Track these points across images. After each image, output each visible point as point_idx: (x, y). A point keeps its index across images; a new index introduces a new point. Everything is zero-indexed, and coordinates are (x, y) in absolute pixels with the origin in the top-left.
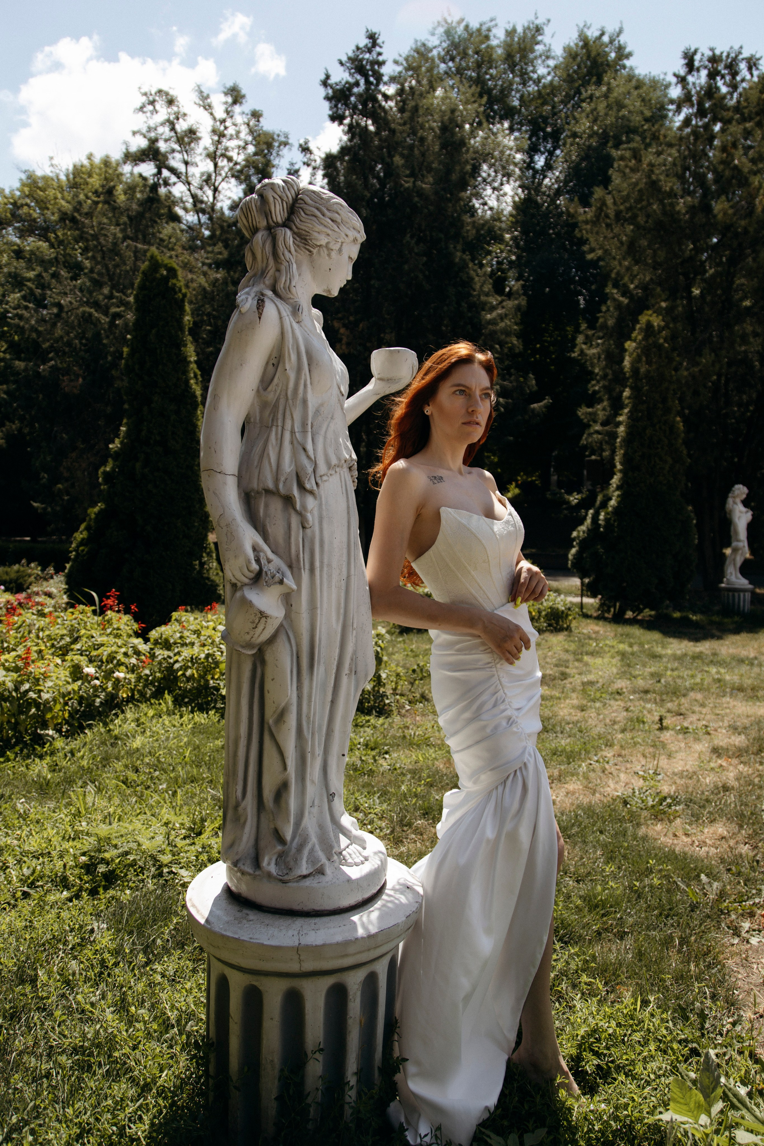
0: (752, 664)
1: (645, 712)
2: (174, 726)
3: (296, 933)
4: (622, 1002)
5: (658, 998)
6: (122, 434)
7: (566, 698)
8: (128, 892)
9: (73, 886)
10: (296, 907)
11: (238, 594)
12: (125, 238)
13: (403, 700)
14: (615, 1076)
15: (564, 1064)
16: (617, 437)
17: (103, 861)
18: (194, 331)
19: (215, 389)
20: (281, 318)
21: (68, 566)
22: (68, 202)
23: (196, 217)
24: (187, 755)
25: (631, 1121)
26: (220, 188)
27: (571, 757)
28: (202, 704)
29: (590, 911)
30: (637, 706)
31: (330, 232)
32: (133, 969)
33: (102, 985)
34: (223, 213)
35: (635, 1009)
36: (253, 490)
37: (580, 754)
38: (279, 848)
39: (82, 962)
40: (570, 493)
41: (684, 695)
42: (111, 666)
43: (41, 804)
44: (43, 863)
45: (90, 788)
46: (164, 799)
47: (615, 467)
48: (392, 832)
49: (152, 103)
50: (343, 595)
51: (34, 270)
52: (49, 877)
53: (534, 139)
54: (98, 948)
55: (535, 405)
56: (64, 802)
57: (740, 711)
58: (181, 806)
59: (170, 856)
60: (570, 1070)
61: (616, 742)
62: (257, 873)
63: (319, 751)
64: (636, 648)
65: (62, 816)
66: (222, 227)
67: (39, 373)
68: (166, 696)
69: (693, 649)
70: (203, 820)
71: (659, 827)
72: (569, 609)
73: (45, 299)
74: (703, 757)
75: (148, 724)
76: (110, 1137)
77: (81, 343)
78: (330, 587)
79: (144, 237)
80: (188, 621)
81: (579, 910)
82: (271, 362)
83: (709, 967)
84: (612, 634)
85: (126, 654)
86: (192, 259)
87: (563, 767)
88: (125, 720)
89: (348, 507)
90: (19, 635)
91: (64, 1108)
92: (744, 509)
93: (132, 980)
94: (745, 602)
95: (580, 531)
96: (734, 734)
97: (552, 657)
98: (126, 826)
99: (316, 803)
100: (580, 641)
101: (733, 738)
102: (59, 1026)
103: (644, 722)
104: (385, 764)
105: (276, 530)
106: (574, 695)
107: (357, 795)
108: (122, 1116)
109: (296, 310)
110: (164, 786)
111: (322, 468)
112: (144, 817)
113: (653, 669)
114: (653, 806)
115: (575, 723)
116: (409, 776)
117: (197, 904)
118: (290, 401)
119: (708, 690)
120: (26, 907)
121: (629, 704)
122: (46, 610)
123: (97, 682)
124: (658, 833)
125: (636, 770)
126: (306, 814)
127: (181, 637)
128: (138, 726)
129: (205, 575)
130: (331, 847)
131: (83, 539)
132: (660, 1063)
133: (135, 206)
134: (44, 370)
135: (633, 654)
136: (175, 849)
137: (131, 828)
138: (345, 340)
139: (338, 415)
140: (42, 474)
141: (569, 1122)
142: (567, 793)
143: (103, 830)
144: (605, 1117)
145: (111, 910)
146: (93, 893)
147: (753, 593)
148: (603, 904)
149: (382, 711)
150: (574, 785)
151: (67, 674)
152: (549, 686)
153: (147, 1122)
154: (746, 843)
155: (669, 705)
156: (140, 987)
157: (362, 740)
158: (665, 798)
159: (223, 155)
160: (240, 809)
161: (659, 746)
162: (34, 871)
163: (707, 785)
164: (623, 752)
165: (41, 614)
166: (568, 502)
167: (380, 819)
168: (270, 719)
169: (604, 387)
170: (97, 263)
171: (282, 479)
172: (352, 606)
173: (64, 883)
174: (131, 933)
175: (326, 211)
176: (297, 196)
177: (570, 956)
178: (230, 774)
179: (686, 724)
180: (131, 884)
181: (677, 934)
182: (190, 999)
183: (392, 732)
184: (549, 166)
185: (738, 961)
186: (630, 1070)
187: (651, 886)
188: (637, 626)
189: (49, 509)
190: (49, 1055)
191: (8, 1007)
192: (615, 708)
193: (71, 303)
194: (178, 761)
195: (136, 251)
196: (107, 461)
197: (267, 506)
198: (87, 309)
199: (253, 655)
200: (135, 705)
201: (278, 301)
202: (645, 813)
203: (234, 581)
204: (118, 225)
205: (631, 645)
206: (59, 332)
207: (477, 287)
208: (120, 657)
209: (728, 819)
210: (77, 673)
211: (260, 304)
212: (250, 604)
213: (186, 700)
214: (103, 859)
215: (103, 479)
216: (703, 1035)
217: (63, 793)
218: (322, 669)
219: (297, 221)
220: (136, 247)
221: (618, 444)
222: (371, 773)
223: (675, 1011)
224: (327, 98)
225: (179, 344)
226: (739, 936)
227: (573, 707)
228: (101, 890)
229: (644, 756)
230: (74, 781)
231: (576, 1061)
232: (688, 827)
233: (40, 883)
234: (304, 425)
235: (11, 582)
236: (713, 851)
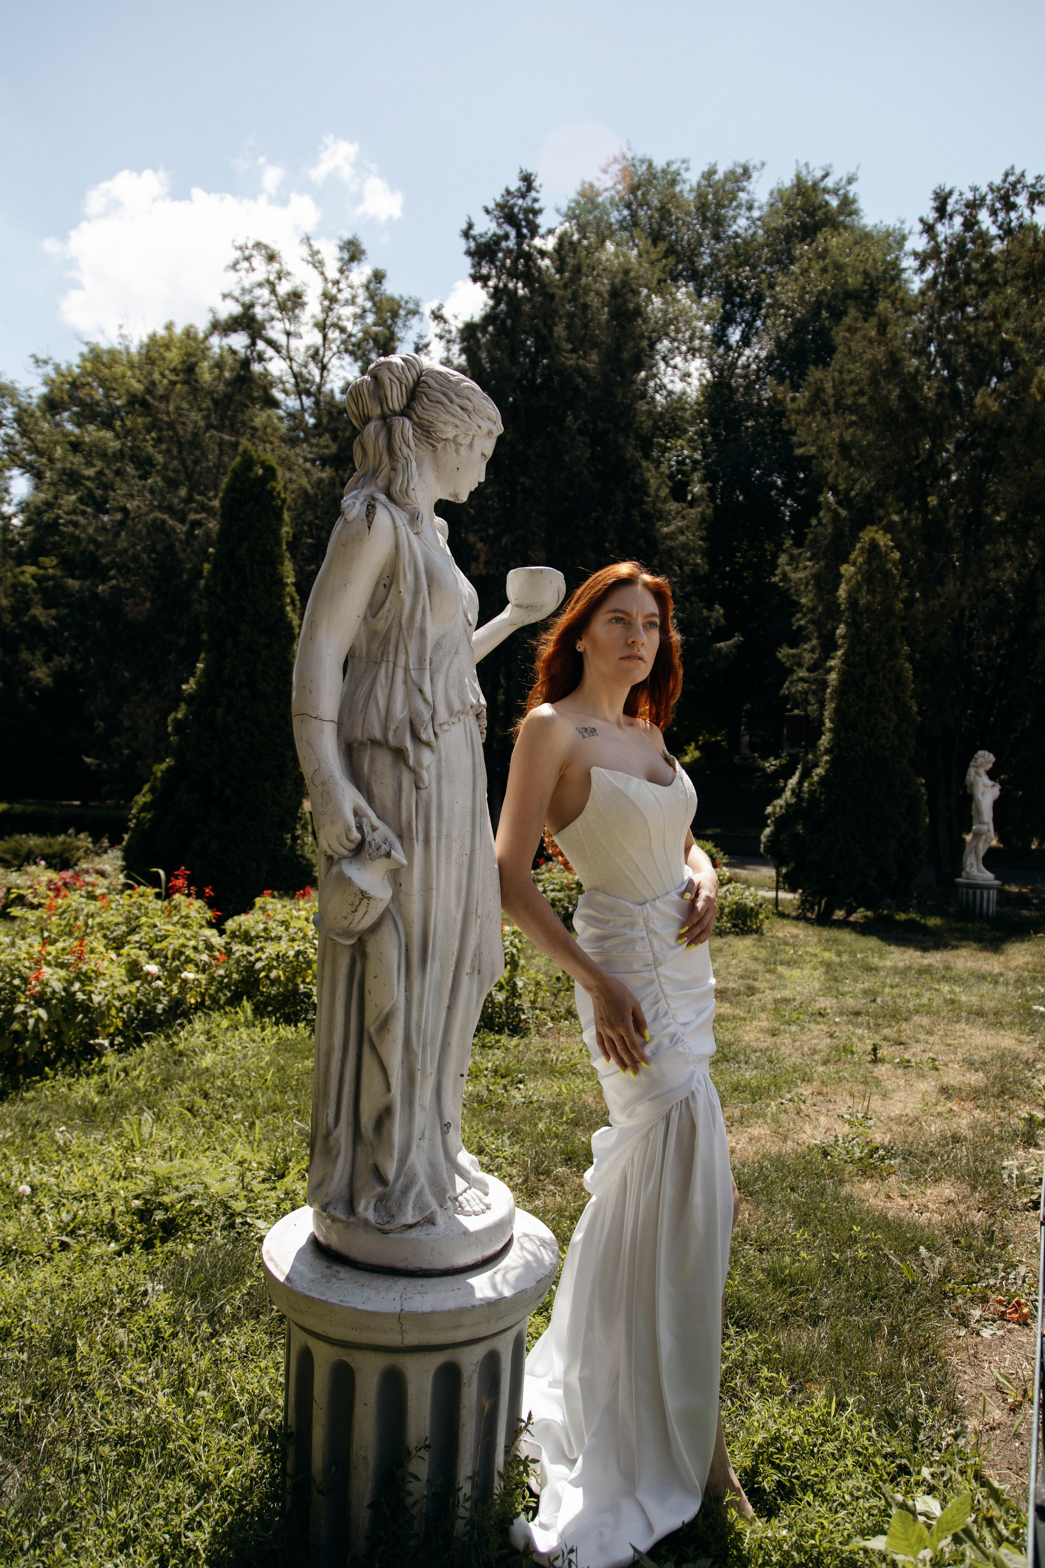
0: (996, 982)
1: (855, 1040)
2: (254, 1041)
3: (397, 1296)
4: (812, 1403)
5: (859, 1400)
6: (198, 673)
7: (752, 1019)
8: (191, 1246)
9: (123, 1236)
10: (399, 1265)
11: (335, 870)
12: (209, 426)
13: (544, 1016)
14: (800, 1495)
15: (735, 1478)
16: (828, 687)
17: (161, 1206)
18: (293, 547)
19: (312, 615)
20: (395, 528)
21: (126, 837)
22: (139, 381)
23: (298, 402)
24: (269, 1077)
25: (820, 1553)
26: (330, 366)
27: (757, 1093)
28: (289, 1014)
29: (775, 1288)
30: (844, 1031)
31: (459, 423)
32: (195, 1343)
33: (157, 1361)
34: (332, 397)
35: (829, 1413)
36: (356, 740)
37: (769, 1090)
38: (379, 1189)
39: (132, 1332)
40: (765, 758)
41: (906, 1020)
42: (177, 963)
43: (85, 1133)
44: (87, 1206)
45: (148, 1116)
46: (239, 1132)
47: (824, 724)
48: (525, 1181)
49: (248, 259)
50: (465, 873)
51: (94, 466)
52: (93, 1224)
53: (728, 307)
54: (152, 1314)
55: (722, 644)
56: (114, 1132)
57: (978, 1042)
58: (260, 1142)
59: (244, 1202)
60: (744, 1487)
61: (815, 1076)
62: (352, 1220)
63: (431, 1069)
64: (845, 958)
65: (112, 1149)
66: (330, 414)
67: (96, 594)
68: (245, 1002)
69: (919, 960)
70: (287, 1160)
71: (868, 1186)
72: (761, 905)
73: (107, 502)
74: (928, 1098)
75: (221, 1038)
76: (161, 1547)
77: (150, 558)
78: (448, 863)
79: (232, 425)
80: (275, 910)
81: (761, 1286)
82: (383, 582)
83: (926, 1363)
84: (815, 939)
85: (195, 948)
86: (292, 454)
87: (745, 1107)
88: (192, 1032)
89: (474, 764)
90: (64, 923)
91: (105, 1509)
92: (990, 783)
93: (193, 1356)
94: (990, 902)
95: (776, 807)
96: (969, 1070)
97: (737, 966)
98: (191, 1164)
99: (427, 1134)
100: (773, 946)
101: (968, 1075)
102: (101, 1409)
103: (852, 1053)
104: (518, 1096)
105: (384, 790)
106: (763, 1016)
107: (481, 1133)
108: (177, 1520)
109: (414, 519)
110: (239, 1116)
111: (442, 715)
112: (214, 1153)
113: (866, 985)
114: (861, 1159)
115: (764, 1051)
116: (548, 1112)
117: (276, 1258)
118: (405, 631)
119: (938, 1013)
120: (64, 1260)
121: (834, 1028)
122: (98, 892)
123: (160, 983)
124: (867, 1194)
125: (840, 1112)
126: (414, 1147)
127: (265, 930)
128: (208, 1040)
129: (299, 852)
130: (444, 1191)
131: (145, 803)
132: (860, 1481)
133: (221, 387)
134: (104, 591)
135: (841, 965)
136: (252, 1195)
137: (196, 1166)
138: (482, 558)
139: (464, 649)
140: (96, 723)
141: (739, 1550)
142: (751, 1139)
143: (162, 1167)
144: (786, 1547)
145: (170, 1267)
146: (148, 1245)
147: (1000, 891)
148: (792, 1280)
149: (517, 1029)
150: (759, 1130)
151: (123, 972)
152: (731, 1003)
153: (208, 1530)
154: (980, 1210)
155: (886, 1031)
156: (204, 1364)
157: (490, 1065)
158: (877, 1149)
159: (335, 325)
160: (332, 1139)
161: (871, 1083)
162: (75, 1217)
163: (931, 1134)
164: (825, 1090)
165: (91, 897)
166: (763, 769)
167: (511, 1164)
168: (371, 1027)
169: (811, 621)
170: (173, 458)
171: (393, 727)
172: (477, 887)
173: (112, 1232)
174: (193, 1297)
175: (454, 397)
176: (419, 377)
177: (748, 1343)
178: (321, 1095)
179: (907, 1057)
180: (195, 1236)
181: (886, 1322)
182: (265, 1381)
183: (528, 1056)
184: (746, 341)
185: (965, 1358)
186: (820, 1490)
187: (855, 1259)
188: (848, 930)
189: (105, 766)
190: (89, 1446)
191: (39, 1383)
192: (816, 1033)
193: (139, 507)
194: (257, 1085)
195: (221, 443)
196: (179, 706)
197: (372, 761)
198: (159, 515)
199: (352, 946)
200: (206, 1014)
201: (393, 507)
202: (850, 1168)
203: (330, 852)
204: (200, 410)
205: (839, 954)
206: (122, 544)
207: (652, 491)
208: (189, 952)
209: (958, 1178)
210: (134, 971)
211: (370, 511)
212: (349, 881)
213: (270, 1009)
214: (160, 1204)
215: (174, 728)
216: (915, 1449)
217: (113, 1122)
218: (437, 965)
219: (419, 409)
220: (222, 439)
221: (828, 696)
222: (500, 1106)
223: (880, 1417)
224: (469, 253)
225: (274, 562)
226: (966, 1327)
227: (762, 1031)
228: (158, 1243)
229: (852, 1095)
230: (128, 1106)
231: (750, 1476)
232: (905, 1186)
233: (82, 1232)
234: (421, 660)
235: (54, 856)
236: (936, 1217)
